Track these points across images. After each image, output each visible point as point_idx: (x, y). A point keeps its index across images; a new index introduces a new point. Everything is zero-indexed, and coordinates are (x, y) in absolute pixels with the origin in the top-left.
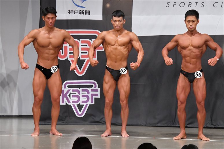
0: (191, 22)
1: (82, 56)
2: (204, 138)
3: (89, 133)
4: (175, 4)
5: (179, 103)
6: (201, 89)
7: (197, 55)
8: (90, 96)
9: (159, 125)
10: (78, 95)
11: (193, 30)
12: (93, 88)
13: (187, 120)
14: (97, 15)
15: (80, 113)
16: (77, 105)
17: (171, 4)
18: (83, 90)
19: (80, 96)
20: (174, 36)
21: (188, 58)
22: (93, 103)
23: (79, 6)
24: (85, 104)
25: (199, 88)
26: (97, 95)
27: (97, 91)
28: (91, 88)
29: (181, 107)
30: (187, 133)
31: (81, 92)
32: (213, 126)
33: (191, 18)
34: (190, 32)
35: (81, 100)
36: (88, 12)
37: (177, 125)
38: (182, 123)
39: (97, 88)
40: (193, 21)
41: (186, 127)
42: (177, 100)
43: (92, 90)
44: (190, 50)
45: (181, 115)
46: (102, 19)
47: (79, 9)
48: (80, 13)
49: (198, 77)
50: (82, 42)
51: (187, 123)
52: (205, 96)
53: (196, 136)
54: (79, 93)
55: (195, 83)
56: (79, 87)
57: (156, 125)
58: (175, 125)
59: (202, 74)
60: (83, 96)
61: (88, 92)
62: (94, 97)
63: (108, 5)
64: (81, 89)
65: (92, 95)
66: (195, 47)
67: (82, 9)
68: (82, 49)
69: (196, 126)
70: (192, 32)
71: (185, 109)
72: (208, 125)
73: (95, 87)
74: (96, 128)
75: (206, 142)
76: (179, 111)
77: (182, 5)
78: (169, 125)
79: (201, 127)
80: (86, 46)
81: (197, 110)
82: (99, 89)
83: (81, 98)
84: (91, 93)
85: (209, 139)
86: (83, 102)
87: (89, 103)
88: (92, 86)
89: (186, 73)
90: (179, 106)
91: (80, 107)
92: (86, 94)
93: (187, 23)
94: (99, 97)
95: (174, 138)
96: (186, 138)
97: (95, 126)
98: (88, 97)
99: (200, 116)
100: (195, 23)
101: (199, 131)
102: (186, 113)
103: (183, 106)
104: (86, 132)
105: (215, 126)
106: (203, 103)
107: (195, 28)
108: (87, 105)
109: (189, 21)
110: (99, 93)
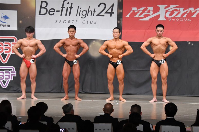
0: (72, 32)
1: (6, 52)
2: (79, 99)
3: (10, 97)
4: (60, 21)
5: (64, 79)
6: (77, 70)
7: (74, 50)
8: (10, 75)
9: (52, 92)
10: (3, 75)
11: (73, 36)
12: (12, 71)
13: (69, 88)
14: (14, 27)
15: (4, 86)
16: (2, 81)
17: (58, 22)
18: (6, 72)
19: (4, 75)
20: (60, 40)
21: (69, 52)
22: (13, 80)
23: (3, 22)
24: (7, 80)
25: (76, 70)
26: (15, 75)
27: (15, 72)
28: (11, 71)
29: (65, 81)
30: (69, 96)
31: (5, 73)
32: (83, 92)
33: (72, 29)
34: (71, 38)
35: (5, 78)
36: (8, 26)
37: (63, 92)
38: (66, 91)
39: (15, 71)
40: (73, 31)
41: (68, 93)
42: (63, 77)
43: (12, 72)
44: (70, 47)
45: (65, 86)
46: (17, 30)
47: (3, 24)
48: (4, 26)
49: (75, 63)
50: (5, 43)
51: (69, 90)
52: (79, 75)
53: (74, 98)
54: (3, 73)
55: (73, 67)
56: (4, 70)
57: (50, 92)
58: (61, 92)
59: (77, 62)
60: (6, 75)
61: (9, 73)
62: (13, 76)
63: (21, 22)
64: (5, 71)
65: (12, 75)
66: (73, 45)
67: (5, 24)
68: (5, 48)
69: (73, 92)
70: (72, 37)
71: (67, 83)
72: (80, 92)
73: (14, 70)
74: (14, 94)
75: (80, 101)
76: (64, 84)
77: (65, 22)
78: (58, 92)
79: (77, 93)
80: (8, 45)
81: (74, 83)
82: (16, 71)
83: (5, 76)
84: (11, 73)
85: (81, 100)
86: (6, 79)
87: (10, 80)
88: (11, 70)
89: (68, 61)
90: (64, 81)
91: (4, 82)
92: (8, 74)
93: (69, 32)
94: (16, 76)
95: (62, 99)
96: (68, 99)
97: (14, 93)
98: (9, 76)
99: (76, 86)
100: (74, 32)
101: (76, 95)
102: (68, 84)
103: (66, 81)
104: (8, 96)
105: (84, 92)
106: (78, 79)
107: (74, 36)
108: (8, 81)
109: (71, 31)
110: (16, 74)
